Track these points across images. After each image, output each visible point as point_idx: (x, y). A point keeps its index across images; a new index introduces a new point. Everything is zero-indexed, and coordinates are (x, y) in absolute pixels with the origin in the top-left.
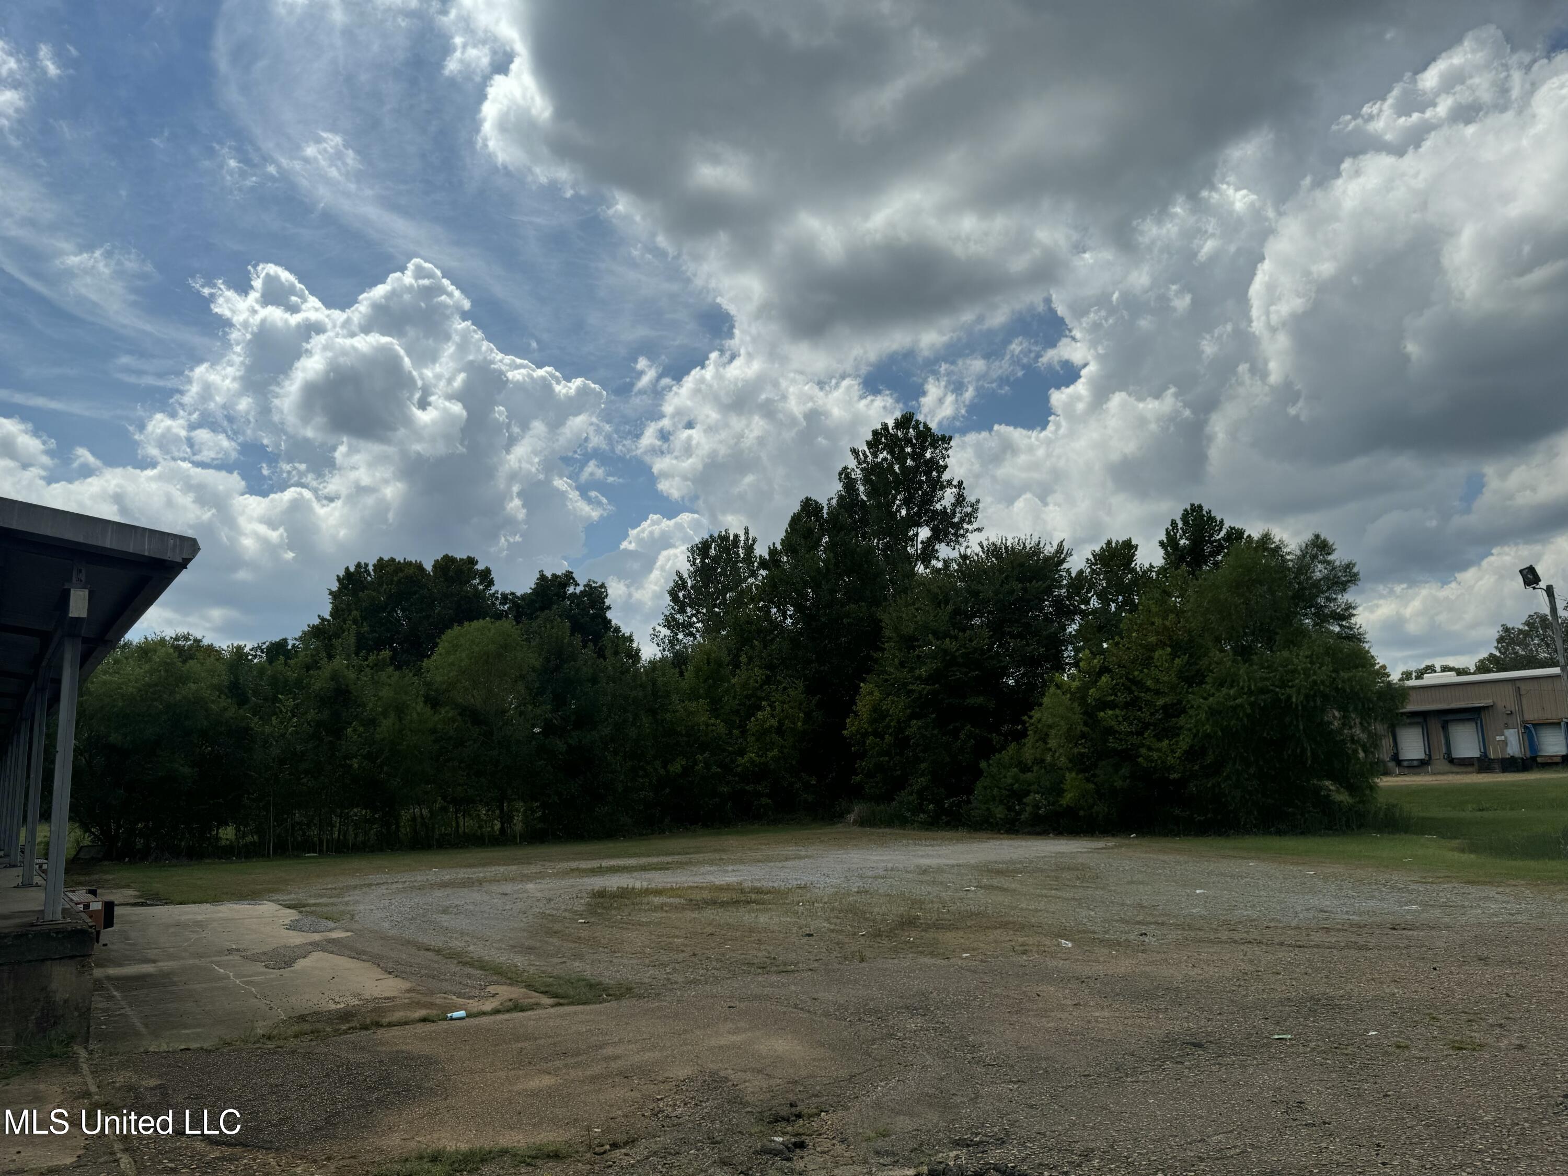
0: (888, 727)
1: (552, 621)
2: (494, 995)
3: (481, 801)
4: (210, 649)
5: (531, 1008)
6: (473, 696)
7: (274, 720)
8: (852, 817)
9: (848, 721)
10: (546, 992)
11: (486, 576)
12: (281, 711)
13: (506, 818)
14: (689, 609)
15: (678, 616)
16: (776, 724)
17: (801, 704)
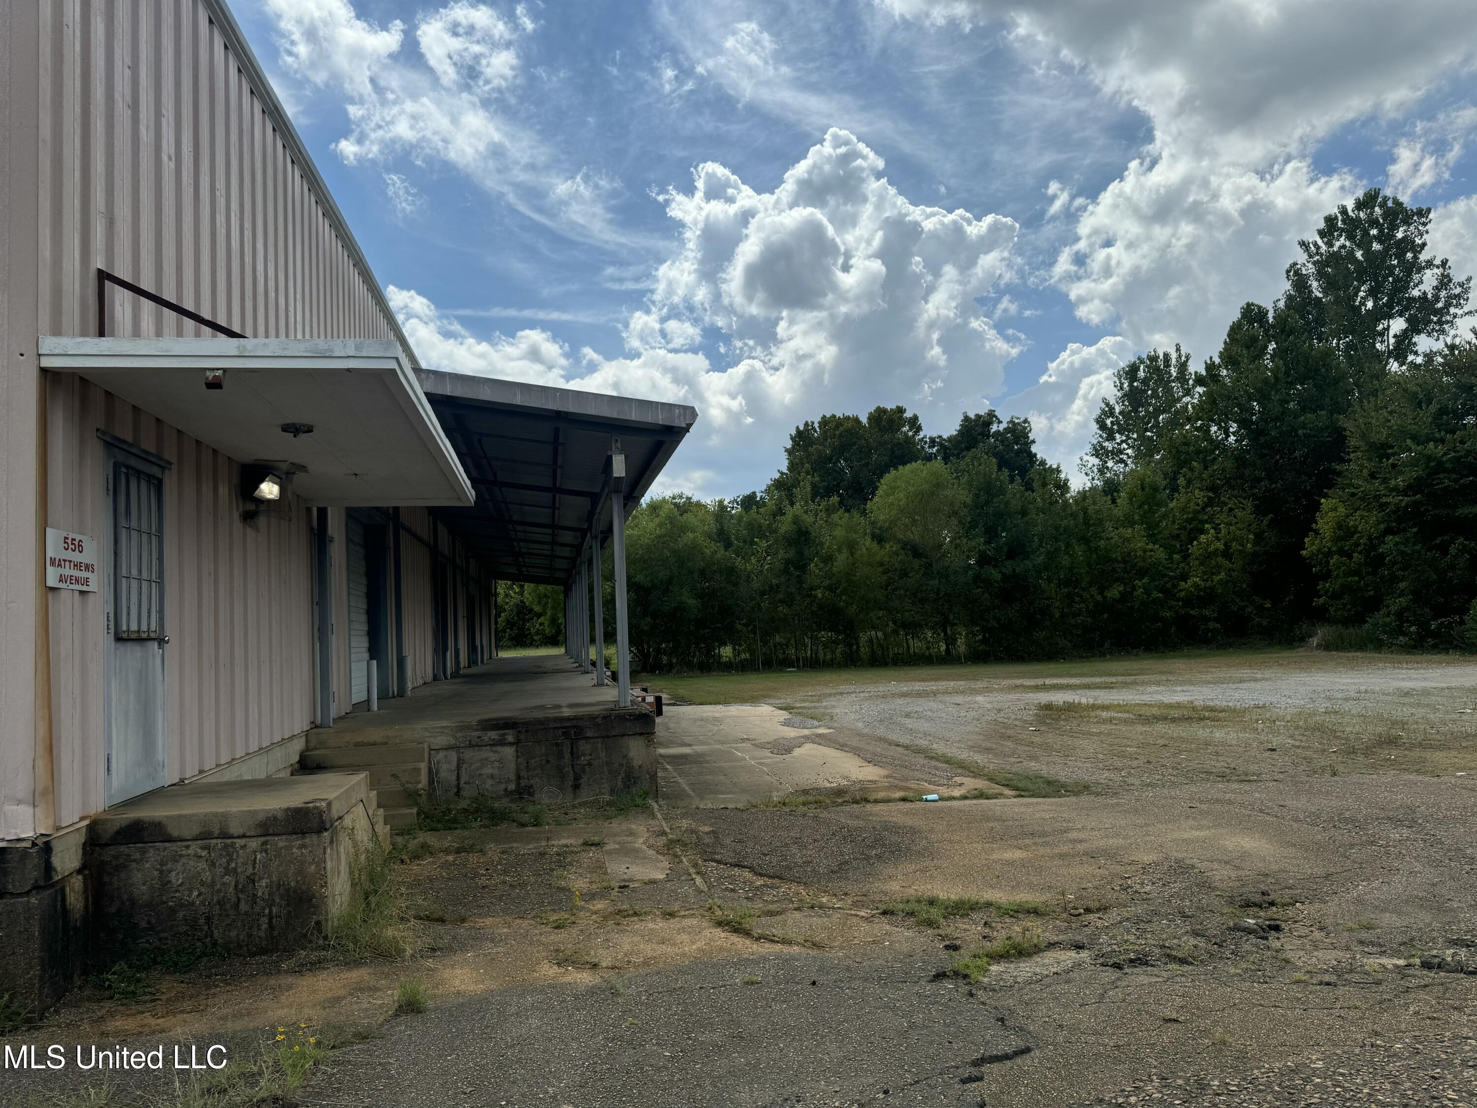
0: (1357, 545)
1: (979, 459)
2: (961, 785)
3: (927, 625)
4: (698, 504)
5: (996, 796)
6: (912, 532)
7: (753, 560)
8: (1315, 641)
9: (1306, 540)
10: (1008, 785)
11: (914, 423)
12: (758, 552)
13: (951, 641)
14: (1117, 436)
15: (1106, 444)
16: (1222, 547)
17: (1250, 525)
